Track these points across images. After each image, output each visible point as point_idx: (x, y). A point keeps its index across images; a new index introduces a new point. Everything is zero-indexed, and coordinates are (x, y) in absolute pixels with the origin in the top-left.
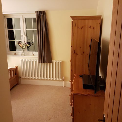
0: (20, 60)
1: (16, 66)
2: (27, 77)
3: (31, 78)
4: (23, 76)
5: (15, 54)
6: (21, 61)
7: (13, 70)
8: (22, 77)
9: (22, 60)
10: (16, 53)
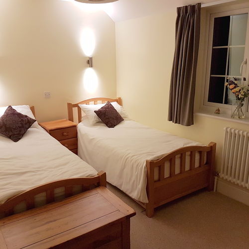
0: (225, 129)
1: (211, 143)
2: (234, 180)
3: (242, 186)
4: (223, 173)
5: (218, 112)
6: (227, 132)
7: (200, 153)
8: (221, 175)
9: (229, 130)
10: (219, 110)
